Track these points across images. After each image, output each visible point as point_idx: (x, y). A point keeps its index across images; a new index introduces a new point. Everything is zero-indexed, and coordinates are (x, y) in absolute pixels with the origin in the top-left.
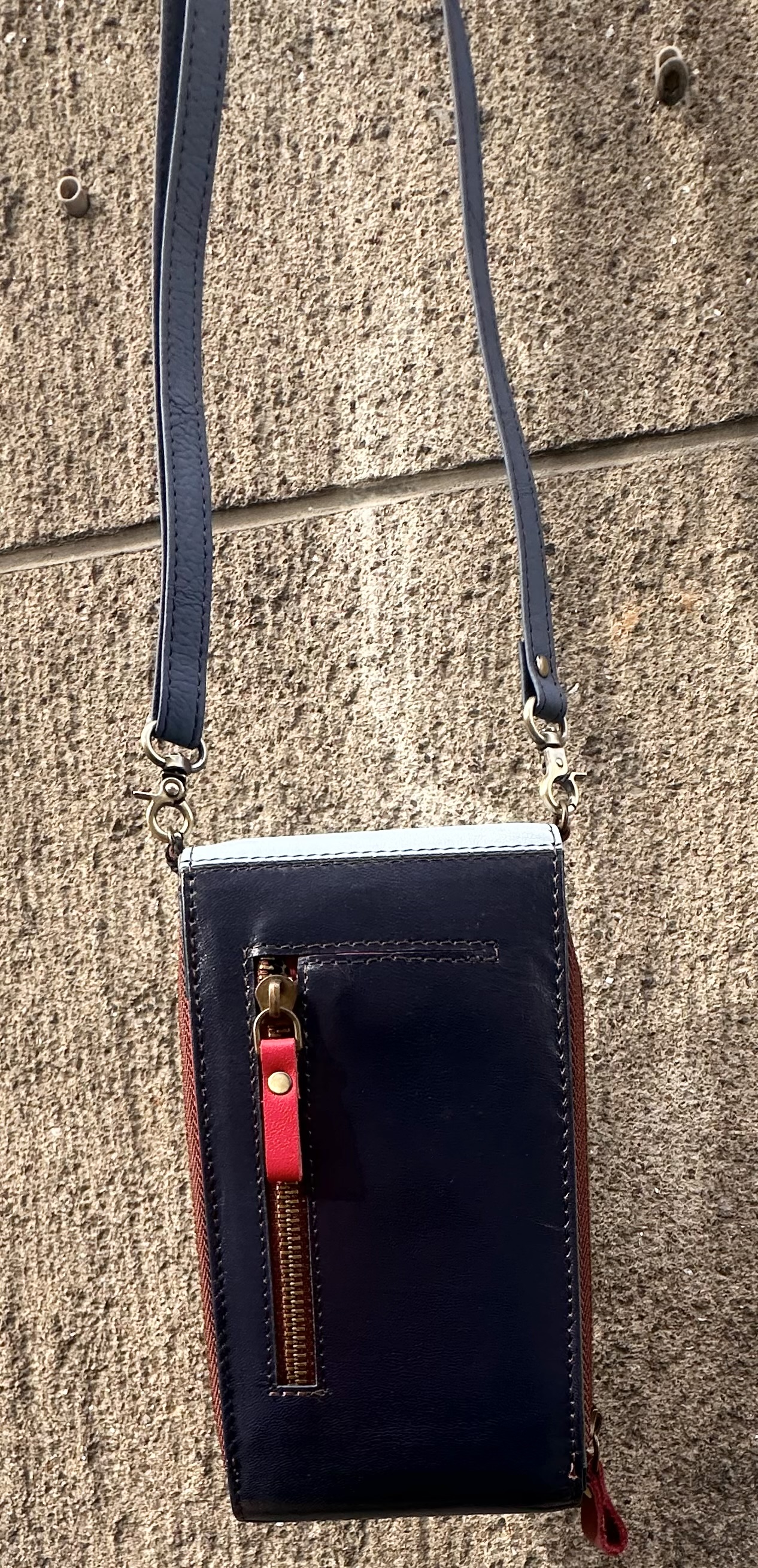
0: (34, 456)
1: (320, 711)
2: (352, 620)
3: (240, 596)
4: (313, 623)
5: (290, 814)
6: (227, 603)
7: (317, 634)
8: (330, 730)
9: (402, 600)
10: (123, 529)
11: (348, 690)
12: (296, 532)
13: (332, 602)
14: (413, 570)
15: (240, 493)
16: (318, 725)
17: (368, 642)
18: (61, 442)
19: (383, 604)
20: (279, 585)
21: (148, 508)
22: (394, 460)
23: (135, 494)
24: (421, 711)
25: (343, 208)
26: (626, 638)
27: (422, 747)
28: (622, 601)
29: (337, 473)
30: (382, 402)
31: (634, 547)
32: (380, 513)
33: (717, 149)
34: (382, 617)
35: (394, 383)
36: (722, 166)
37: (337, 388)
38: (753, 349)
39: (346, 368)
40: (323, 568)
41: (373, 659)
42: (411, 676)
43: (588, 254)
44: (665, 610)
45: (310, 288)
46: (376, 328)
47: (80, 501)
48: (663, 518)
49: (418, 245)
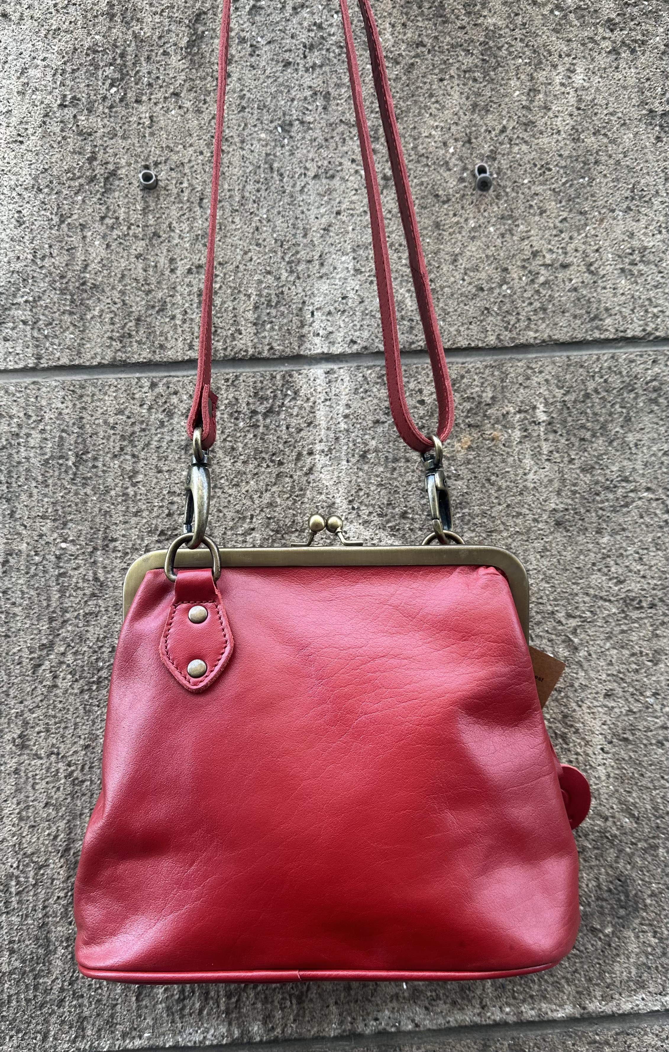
0: (116, 315)
1: (291, 477)
2: (311, 429)
3: (244, 408)
4: (287, 428)
5: (272, 534)
6: (236, 411)
7: (290, 434)
8: (297, 488)
9: (340, 420)
10: (170, 363)
11: (308, 467)
12: (278, 377)
13: (299, 417)
14: (347, 405)
15: (245, 351)
16: (290, 484)
17: (320, 442)
18: (134, 309)
19: (329, 422)
20: (267, 405)
21: (188, 353)
22: (336, 345)
23: (180, 344)
24: (350, 482)
25: (308, 210)
26: (463, 452)
27: (350, 502)
28: (461, 432)
29: (303, 348)
30: (329, 313)
31: (467, 405)
32: (327, 373)
33: (507, 213)
34: (328, 429)
35: (336, 304)
36: (510, 222)
37: (304, 302)
38: (527, 312)
39: (309, 293)
40: (294, 399)
41: (323, 451)
42: (344, 463)
43: (442, 254)
44: (484, 439)
45: (289, 249)
46: (326, 274)
47: (144, 344)
48: (482, 392)
49: (350, 235)
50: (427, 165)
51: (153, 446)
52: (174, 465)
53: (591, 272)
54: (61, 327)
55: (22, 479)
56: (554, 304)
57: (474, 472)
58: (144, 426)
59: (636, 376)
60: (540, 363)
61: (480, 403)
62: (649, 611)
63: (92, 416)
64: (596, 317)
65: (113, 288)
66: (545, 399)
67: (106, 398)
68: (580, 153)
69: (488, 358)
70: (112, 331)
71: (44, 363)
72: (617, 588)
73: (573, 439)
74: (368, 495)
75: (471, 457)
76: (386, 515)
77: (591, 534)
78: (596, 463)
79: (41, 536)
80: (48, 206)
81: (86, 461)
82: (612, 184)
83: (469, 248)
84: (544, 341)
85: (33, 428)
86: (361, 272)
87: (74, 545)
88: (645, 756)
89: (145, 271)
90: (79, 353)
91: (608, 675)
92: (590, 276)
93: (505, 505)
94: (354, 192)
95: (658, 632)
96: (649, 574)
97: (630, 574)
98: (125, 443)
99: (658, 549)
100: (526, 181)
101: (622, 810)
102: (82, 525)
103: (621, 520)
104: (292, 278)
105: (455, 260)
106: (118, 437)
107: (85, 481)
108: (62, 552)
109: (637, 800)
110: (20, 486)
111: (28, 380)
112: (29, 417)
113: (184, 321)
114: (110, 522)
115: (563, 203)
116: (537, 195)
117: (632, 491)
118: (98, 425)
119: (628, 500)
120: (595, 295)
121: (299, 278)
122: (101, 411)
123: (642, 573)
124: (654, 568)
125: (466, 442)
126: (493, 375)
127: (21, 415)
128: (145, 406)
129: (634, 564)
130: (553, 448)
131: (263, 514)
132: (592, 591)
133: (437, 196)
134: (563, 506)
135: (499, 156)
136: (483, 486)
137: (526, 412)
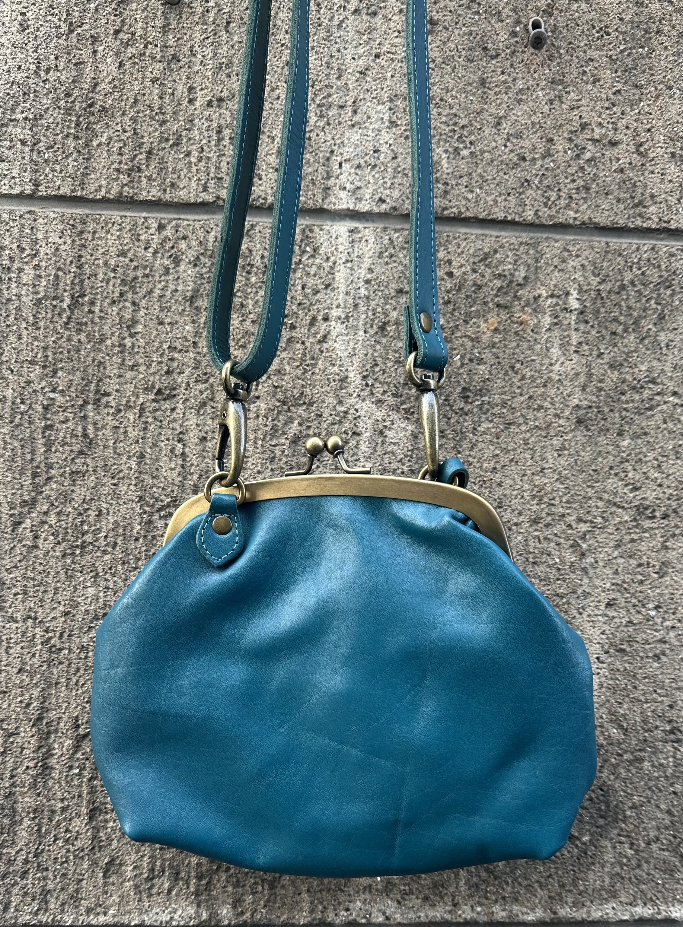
0: (125, 144)
1: (303, 343)
2: (329, 292)
3: (257, 262)
4: (303, 288)
5: (278, 404)
6: (249, 265)
7: (306, 296)
8: (308, 357)
9: (361, 285)
10: (181, 204)
11: (322, 334)
12: (298, 231)
13: (317, 278)
14: (369, 269)
15: (263, 199)
16: (301, 351)
17: (337, 307)
18: (145, 140)
19: (348, 286)
21: (202, 195)
22: (363, 202)
23: (193, 184)
24: (366, 355)
25: (346, 49)
26: (489, 334)
27: (365, 377)
28: (489, 312)
29: (327, 201)
30: (359, 166)
31: (498, 283)
32: (351, 231)
33: (558, 77)
34: (347, 293)
35: (367, 158)
36: (560, 87)
37: (332, 152)
38: (570, 189)
39: (338, 142)
40: (313, 256)
41: (339, 318)
42: (361, 333)
43: (485, 115)
44: (512, 322)
45: (320, 90)
46: (359, 123)
47: (154, 180)
48: (515, 270)
49: (388, 83)
50: (478, 13)
51: (155, 295)
52: (177, 318)
53: (640, 154)
54: (64, 152)
55: (12, 319)
56: (598, 184)
57: (498, 358)
58: (147, 271)
59: (674, 272)
60: (578, 246)
61: (511, 282)
62: (662, 521)
63: (92, 255)
64: (640, 204)
65: (124, 114)
66: (579, 285)
67: (109, 236)
68: (642, 19)
69: (524, 235)
70: (120, 163)
71: (42, 191)
72: (632, 495)
73: (604, 331)
74: (384, 372)
75: (497, 340)
76: (401, 396)
77: (612, 435)
78: (625, 360)
79: (28, 383)
80: (56, 11)
81: (83, 304)
82: (672, 58)
83: (515, 112)
84: (583, 223)
85: (27, 263)
86: (397, 125)
87: (63, 396)
88: (640, 668)
89: (161, 98)
90: (82, 183)
91: (613, 584)
92: (638, 158)
93: (527, 396)
94: (396, 34)
95: (668, 544)
96: (666, 482)
97: (647, 481)
98: (125, 289)
99: (678, 458)
100: (582, 44)
101: (611, 721)
102: (73, 375)
103: (644, 424)
104: (322, 124)
105: (499, 124)
106: (119, 281)
107: (80, 327)
108: (50, 402)
109: (628, 712)
110: (8, 326)
111: (24, 209)
112: (23, 250)
113: (200, 160)
114: (104, 374)
115: (619, 74)
116: (592, 60)
117: (658, 394)
118: (98, 265)
119: (653, 402)
120: (642, 179)
121: (329, 124)
122: (101, 251)
123: (659, 481)
124: (671, 477)
125: (493, 323)
126: (527, 253)
127: (14, 246)
128: (150, 250)
129: (652, 471)
130: (582, 339)
131: (270, 382)
132: (606, 496)
133: (485, 49)
134: (586, 403)
135: (555, 12)
136: (506, 374)
137: (559, 297)
